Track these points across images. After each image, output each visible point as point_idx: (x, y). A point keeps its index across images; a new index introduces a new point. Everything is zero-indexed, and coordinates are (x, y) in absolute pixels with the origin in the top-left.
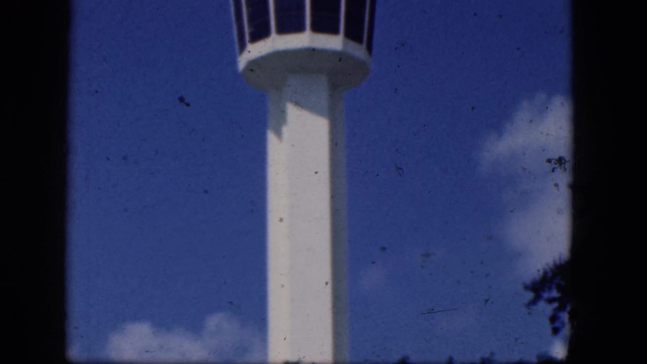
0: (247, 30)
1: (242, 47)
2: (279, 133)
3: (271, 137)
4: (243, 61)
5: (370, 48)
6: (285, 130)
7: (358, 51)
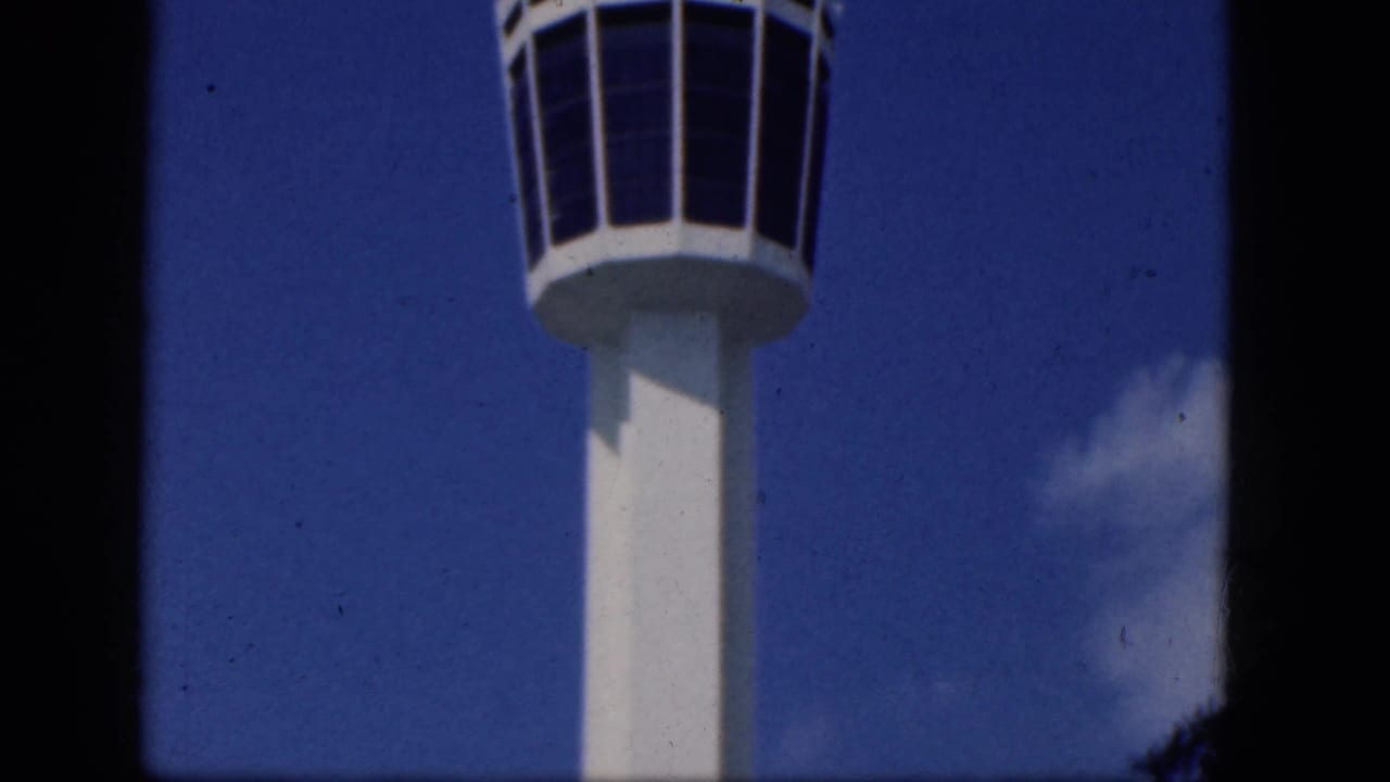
0: (546, 218)
1: (536, 252)
2: (612, 441)
3: (596, 446)
4: (536, 283)
5: (809, 258)
6: (628, 433)
7: (784, 262)
